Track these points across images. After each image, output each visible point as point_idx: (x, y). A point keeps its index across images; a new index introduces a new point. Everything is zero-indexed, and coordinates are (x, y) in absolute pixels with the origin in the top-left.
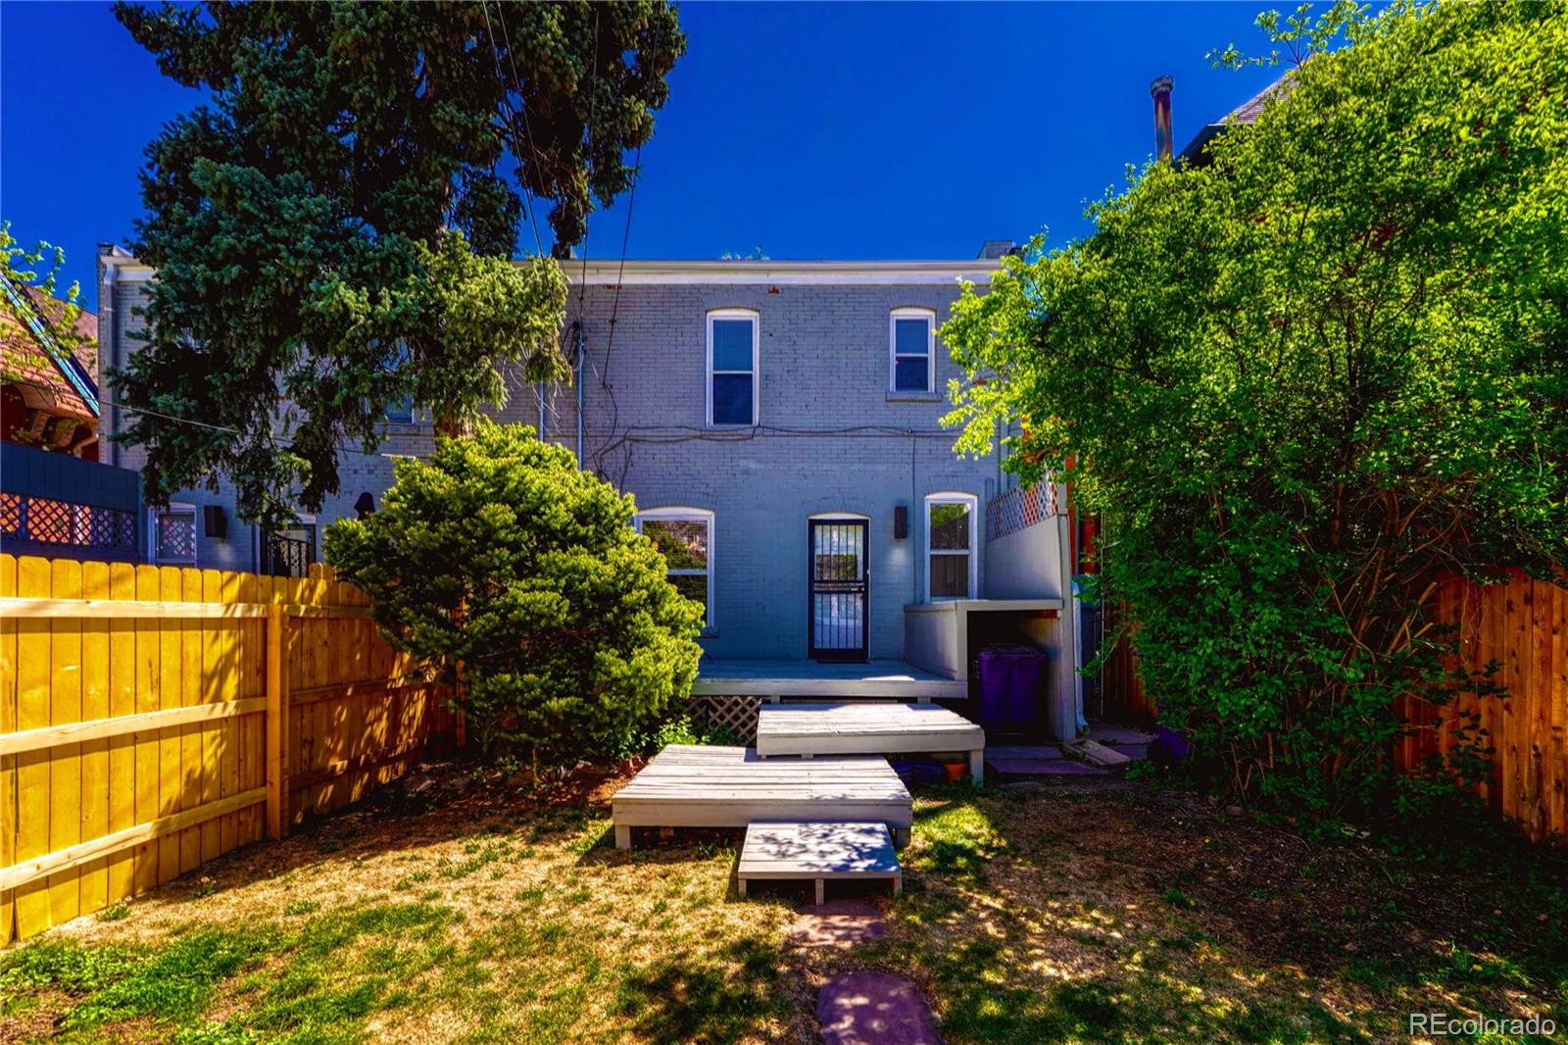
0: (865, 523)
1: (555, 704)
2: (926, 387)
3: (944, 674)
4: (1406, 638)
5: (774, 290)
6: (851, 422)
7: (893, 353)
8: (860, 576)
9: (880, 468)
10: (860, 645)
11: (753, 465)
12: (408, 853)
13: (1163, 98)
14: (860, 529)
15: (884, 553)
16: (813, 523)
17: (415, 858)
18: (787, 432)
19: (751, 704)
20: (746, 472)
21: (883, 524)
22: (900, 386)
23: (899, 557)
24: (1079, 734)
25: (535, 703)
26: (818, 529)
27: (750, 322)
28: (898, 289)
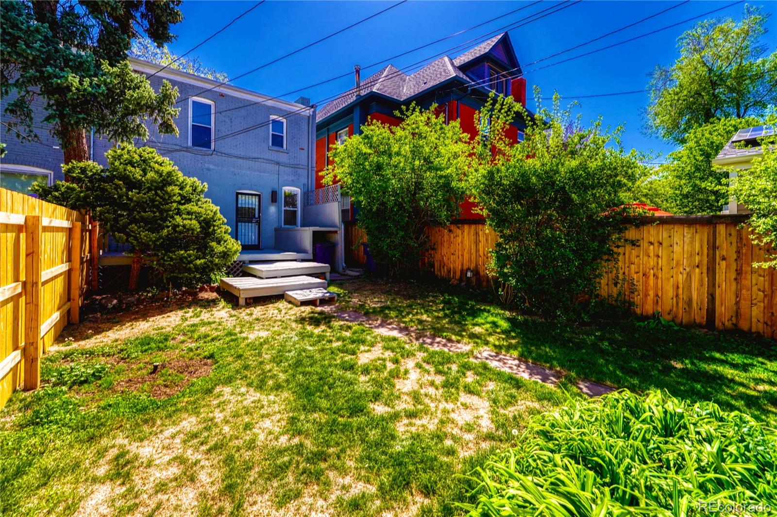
0: (259, 196)
1: (198, 262)
2: (282, 147)
3: (304, 251)
4: (422, 238)
5: (222, 95)
6: (255, 155)
7: (271, 132)
8: (257, 216)
9: (265, 174)
10: (257, 243)
11: (211, 167)
12: (165, 316)
13: (358, 72)
14: (257, 197)
15: (267, 208)
16: (238, 194)
17: (168, 316)
18: (228, 155)
19: (238, 264)
20: (209, 169)
21: (267, 197)
22: (273, 144)
23: (273, 209)
24: (343, 269)
25: (191, 262)
26: (240, 196)
27: (210, 106)
28: (273, 108)
